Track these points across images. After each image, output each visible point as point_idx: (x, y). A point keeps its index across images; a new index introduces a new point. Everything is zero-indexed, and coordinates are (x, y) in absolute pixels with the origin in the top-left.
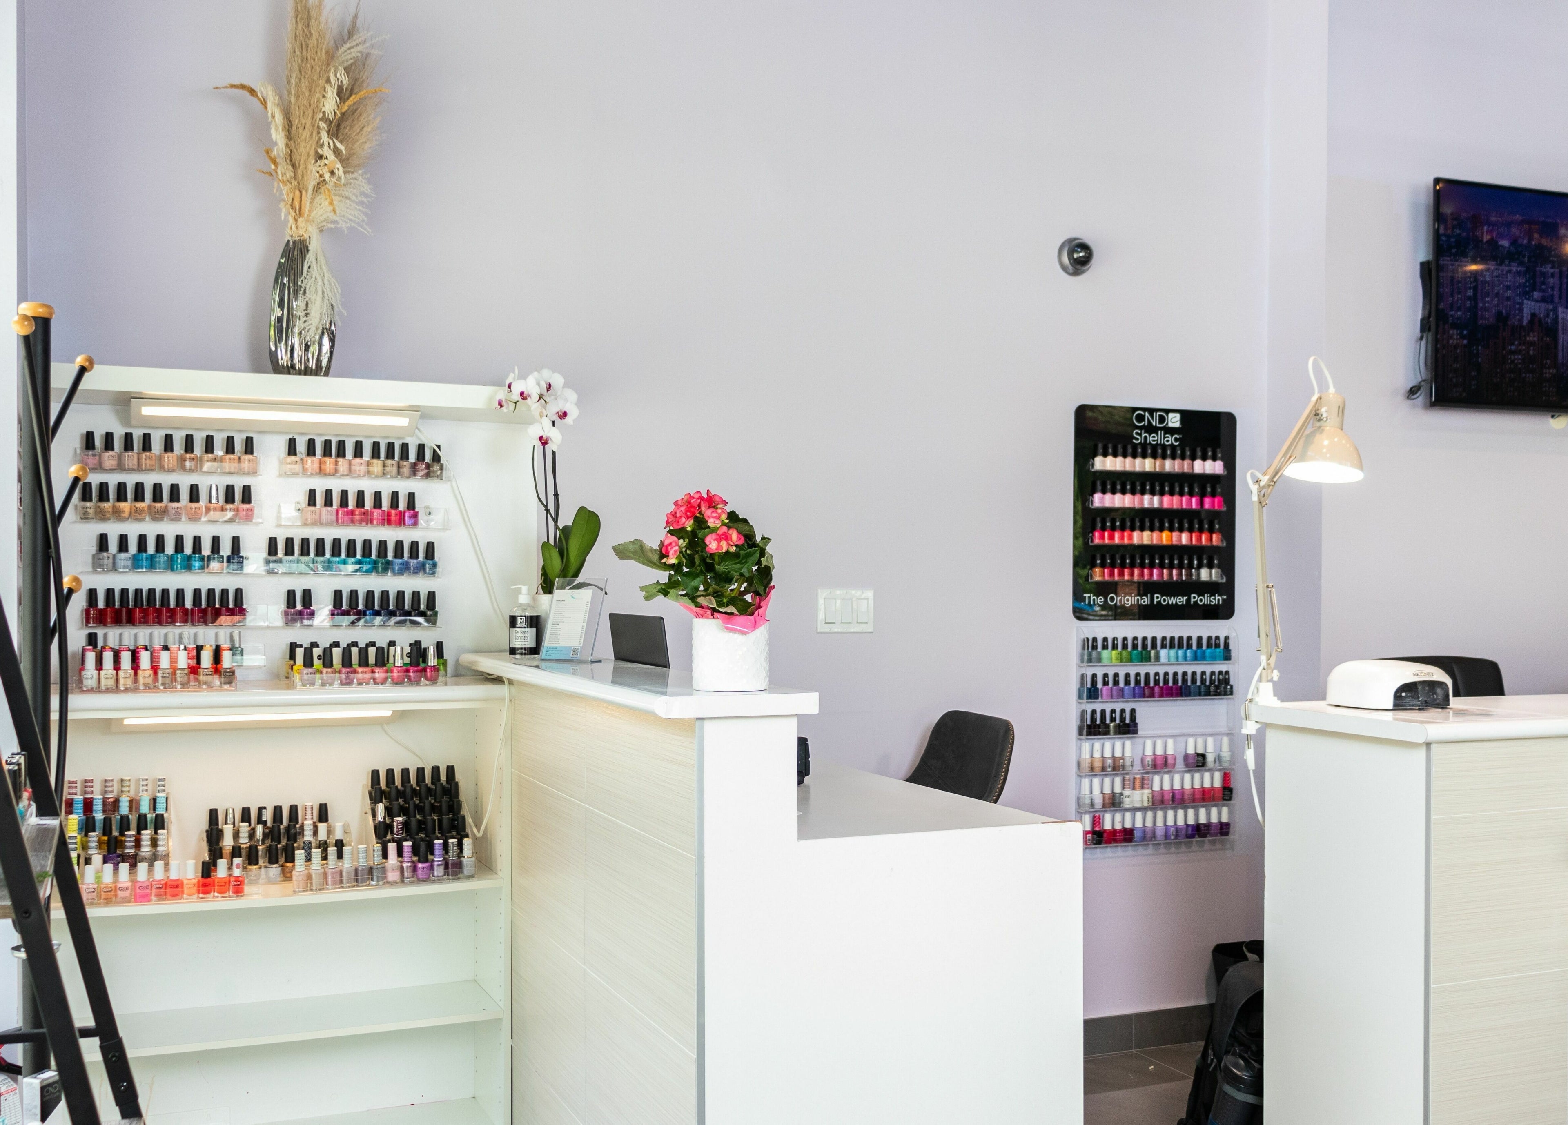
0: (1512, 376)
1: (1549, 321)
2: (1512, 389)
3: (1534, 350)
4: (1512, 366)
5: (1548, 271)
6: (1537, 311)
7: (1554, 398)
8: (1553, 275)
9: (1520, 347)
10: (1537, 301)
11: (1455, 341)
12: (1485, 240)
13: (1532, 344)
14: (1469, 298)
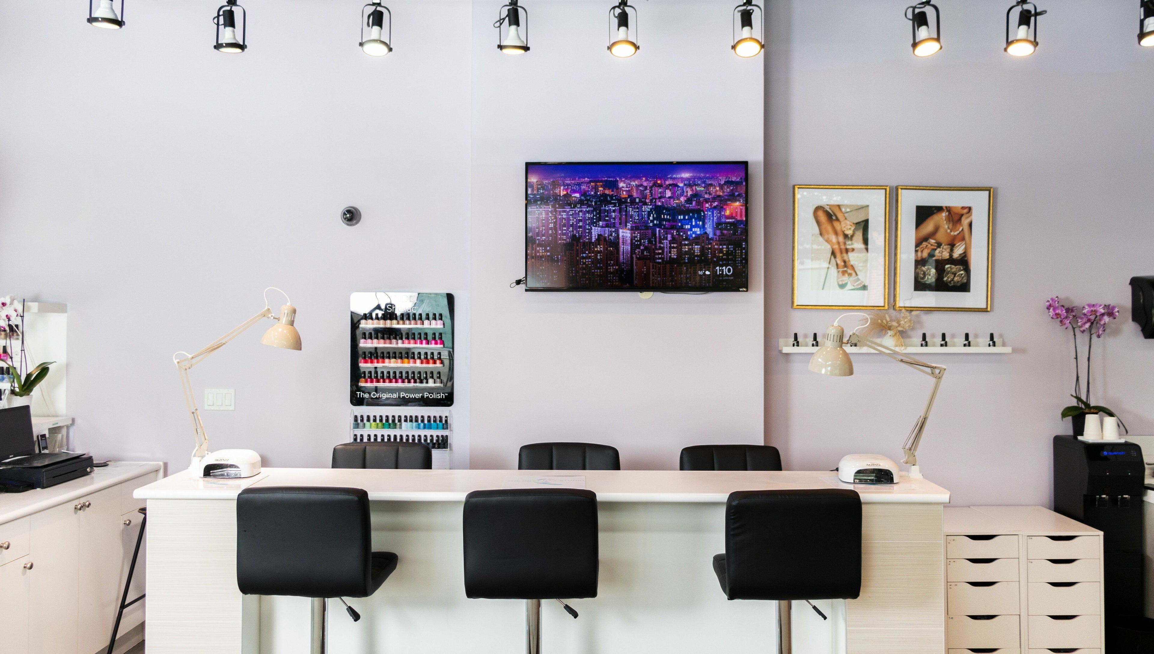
0: (584, 271)
1: (612, 238)
2: (584, 279)
3: (600, 256)
4: (584, 266)
5: (611, 209)
6: (602, 233)
7: (617, 283)
8: (614, 211)
9: (590, 255)
10: (602, 227)
11: (541, 254)
12: (562, 195)
13: (600, 252)
14: (551, 229)
